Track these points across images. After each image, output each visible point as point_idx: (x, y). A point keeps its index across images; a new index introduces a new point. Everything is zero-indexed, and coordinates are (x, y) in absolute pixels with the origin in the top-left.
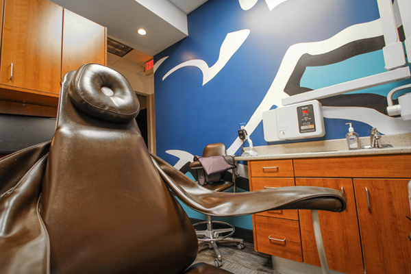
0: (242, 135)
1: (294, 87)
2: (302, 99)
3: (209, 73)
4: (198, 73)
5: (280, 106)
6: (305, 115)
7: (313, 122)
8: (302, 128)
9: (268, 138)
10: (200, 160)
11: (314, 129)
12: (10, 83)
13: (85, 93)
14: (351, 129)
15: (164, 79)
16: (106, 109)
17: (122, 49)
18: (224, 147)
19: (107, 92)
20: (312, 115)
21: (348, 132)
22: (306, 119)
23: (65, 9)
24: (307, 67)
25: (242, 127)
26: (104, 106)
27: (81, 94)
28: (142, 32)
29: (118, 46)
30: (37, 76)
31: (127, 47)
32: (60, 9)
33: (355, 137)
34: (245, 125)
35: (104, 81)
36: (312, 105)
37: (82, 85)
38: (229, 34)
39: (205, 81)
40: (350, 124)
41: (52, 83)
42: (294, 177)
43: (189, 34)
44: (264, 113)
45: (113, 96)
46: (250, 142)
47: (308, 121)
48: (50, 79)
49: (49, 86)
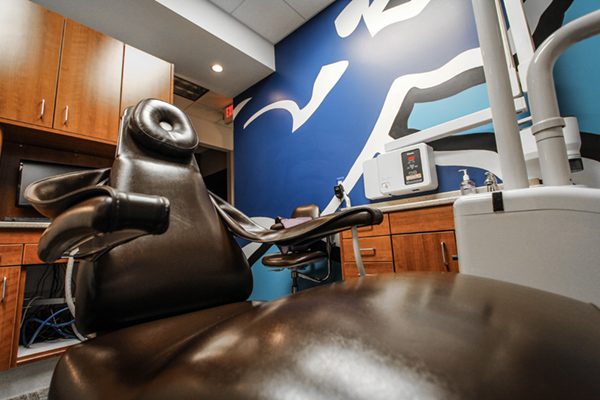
0: (339, 192)
1: (400, 129)
2: (407, 143)
3: (300, 116)
4: (286, 117)
5: (383, 152)
6: (411, 162)
7: (420, 170)
8: (408, 178)
9: (369, 195)
10: (283, 221)
11: (422, 179)
12: (64, 128)
13: (143, 125)
14: (466, 177)
15: (245, 126)
16: (164, 140)
17: (195, 91)
18: (317, 210)
19: (165, 126)
20: (418, 162)
21: (462, 180)
22: (412, 167)
23: (127, 46)
24: (415, 104)
25: (340, 183)
26: (162, 138)
27: (140, 125)
28: (217, 68)
29: (190, 86)
30: (93, 120)
31: (202, 88)
32: (121, 44)
33: (469, 186)
34: (343, 180)
35: (163, 116)
36: (418, 149)
37: (141, 117)
38: (324, 68)
39: (295, 127)
40: (465, 171)
41: (108, 128)
42: (391, 235)
43: (276, 68)
44: (365, 164)
45: (172, 130)
46: (347, 199)
47: (415, 169)
48: (106, 124)
49: (105, 132)
